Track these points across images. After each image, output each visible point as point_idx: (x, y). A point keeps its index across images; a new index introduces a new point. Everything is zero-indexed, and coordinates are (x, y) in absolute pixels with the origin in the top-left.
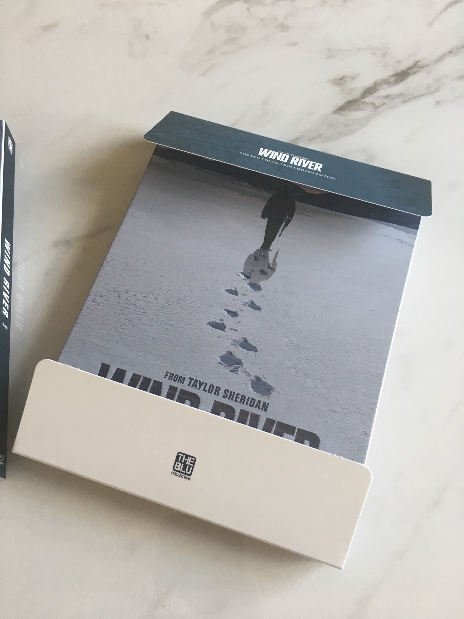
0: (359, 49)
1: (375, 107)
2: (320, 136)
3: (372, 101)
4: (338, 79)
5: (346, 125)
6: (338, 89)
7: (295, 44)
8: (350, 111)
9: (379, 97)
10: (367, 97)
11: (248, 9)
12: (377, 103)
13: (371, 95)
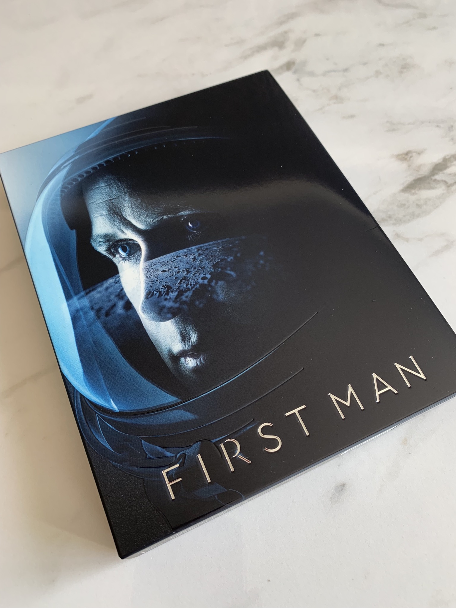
0: (422, 122)
1: (448, 186)
2: (390, 217)
3: (444, 179)
4: (402, 155)
5: (419, 206)
6: (404, 165)
7: (352, 116)
8: (420, 189)
9: (450, 174)
10: (437, 174)
11: (298, 80)
12: (450, 181)
13: (441, 173)
